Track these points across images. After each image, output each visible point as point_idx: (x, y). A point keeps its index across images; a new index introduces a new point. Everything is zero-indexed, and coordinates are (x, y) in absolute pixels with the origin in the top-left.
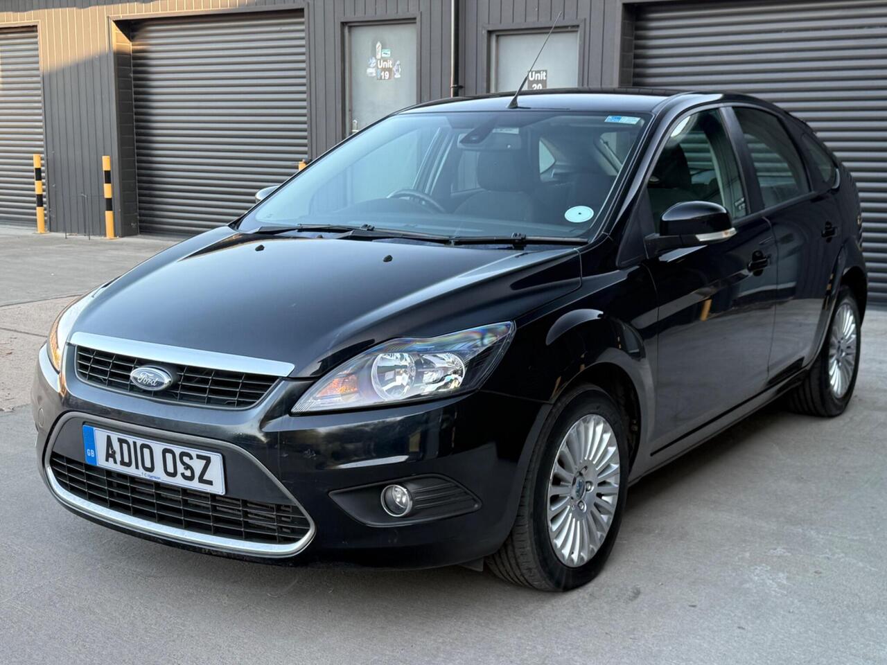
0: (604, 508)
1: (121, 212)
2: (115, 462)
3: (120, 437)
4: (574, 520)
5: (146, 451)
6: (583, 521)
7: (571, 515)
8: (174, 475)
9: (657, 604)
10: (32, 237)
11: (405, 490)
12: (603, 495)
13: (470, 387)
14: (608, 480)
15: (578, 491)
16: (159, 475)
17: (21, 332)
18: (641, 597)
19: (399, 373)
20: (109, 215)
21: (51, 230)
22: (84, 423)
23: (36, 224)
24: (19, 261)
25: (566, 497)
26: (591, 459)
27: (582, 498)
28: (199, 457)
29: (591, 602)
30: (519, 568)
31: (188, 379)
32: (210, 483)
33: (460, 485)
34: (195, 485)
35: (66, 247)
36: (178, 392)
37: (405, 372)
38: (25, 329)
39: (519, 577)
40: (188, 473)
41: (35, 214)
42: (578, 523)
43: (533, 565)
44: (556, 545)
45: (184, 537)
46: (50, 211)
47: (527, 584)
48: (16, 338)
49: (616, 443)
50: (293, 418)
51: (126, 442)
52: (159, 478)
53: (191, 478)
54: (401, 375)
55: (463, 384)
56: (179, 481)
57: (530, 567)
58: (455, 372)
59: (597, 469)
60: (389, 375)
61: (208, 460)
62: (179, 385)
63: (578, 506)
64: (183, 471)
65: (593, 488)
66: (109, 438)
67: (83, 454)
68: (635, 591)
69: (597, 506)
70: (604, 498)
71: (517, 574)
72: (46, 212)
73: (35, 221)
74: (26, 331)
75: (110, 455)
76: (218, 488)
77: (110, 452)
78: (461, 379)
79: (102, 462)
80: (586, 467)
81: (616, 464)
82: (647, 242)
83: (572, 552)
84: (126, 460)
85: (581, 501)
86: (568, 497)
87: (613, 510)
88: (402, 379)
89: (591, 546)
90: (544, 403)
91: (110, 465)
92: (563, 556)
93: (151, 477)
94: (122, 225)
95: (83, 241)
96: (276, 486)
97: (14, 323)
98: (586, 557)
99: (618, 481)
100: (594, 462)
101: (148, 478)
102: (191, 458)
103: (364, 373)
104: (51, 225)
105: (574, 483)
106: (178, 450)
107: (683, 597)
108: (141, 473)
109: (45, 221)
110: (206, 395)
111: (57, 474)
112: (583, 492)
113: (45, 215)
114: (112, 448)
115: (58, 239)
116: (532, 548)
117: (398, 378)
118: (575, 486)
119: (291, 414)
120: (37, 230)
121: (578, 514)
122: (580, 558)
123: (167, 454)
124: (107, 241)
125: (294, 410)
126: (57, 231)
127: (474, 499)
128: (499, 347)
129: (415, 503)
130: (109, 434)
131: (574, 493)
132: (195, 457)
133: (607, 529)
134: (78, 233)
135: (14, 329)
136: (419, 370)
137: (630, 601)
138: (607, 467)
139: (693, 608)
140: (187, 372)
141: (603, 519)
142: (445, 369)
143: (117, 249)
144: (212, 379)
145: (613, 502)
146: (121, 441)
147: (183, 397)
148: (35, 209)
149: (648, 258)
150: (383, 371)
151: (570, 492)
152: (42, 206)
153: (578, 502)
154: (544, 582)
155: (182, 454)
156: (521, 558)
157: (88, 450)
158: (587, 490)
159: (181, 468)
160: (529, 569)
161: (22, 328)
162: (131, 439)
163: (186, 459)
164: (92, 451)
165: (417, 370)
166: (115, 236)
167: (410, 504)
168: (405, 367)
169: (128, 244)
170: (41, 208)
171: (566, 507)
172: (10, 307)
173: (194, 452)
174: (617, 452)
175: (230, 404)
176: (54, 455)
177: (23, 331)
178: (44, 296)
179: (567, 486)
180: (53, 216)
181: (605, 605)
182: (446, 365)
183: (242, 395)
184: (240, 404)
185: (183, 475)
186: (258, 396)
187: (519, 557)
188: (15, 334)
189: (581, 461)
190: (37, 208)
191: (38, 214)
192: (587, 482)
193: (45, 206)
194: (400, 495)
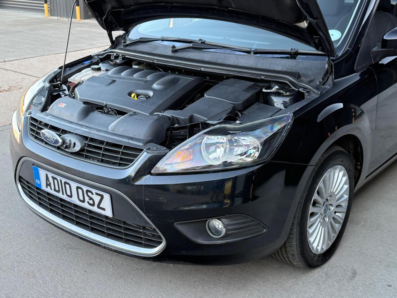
0: (337, 220)
1: (83, 7)
2: (51, 189)
3: (53, 176)
4: (321, 227)
5: (67, 186)
6: (326, 228)
7: (320, 224)
8: (83, 201)
9: (367, 283)
10: (42, 19)
11: (220, 222)
12: (337, 212)
13: (264, 159)
14: (341, 204)
15: (325, 210)
16: (75, 200)
17: (28, 75)
18: (357, 276)
19: (219, 147)
20: (77, 8)
21: (51, 15)
22: (33, 164)
23: (44, 12)
24: (34, 33)
25: (318, 213)
26: (334, 191)
27: (326, 215)
28: (97, 194)
29: (326, 280)
30: (287, 254)
31: (89, 146)
32: (104, 209)
33: (255, 219)
34: (95, 209)
35: (58, 25)
36: (84, 154)
37: (222, 146)
38: (30, 73)
39: (285, 258)
40: (91, 202)
41: (43, 7)
42: (323, 228)
43: (295, 253)
44: (310, 241)
45: (90, 237)
46: (51, 6)
47: (290, 263)
48: (25, 79)
49: (348, 183)
50: (152, 177)
51: (56, 179)
52: (75, 202)
53: (93, 205)
54: (220, 148)
55: (260, 156)
56: (86, 205)
57: (294, 254)
58: (254, 148)
59: (337, 197)
60: (212, 148)
61: (102, 197)
62: (84, 149)
63: (324, 218)
64: (88, 200)
65: (333, 208)
66: (47, 175)
67: (34, 181)
68: (353, 272)
69: (334, 218)
70: (337, 214)
71: (284, 256)
72: (49, 6)
73: (44, 10)
74: (31, 75)
75: (48, 185)
76: (108, 213)
77: (48, 183)
78: (257, 154)
79: (44, 187)
80: (331, 196)
81: (346, 195)
82: (373, 52)
83: (318, 246)
84: (57, 189)
85: (325, 216)
86: (320, 214)
87: (342, 222)
88: (220, 152)
89: (328, 242)
90: (308, 165)
91: (48, 190)
92: (313, 248)
93: (71, 200)
94: (84, 14)
95: (65, 21)
96: (142, 216)
97: (25, 70)
98: (325, 248)
99: (347, 205)
100: (336, 193)
101: (69, 201)
102: (92, 194)
103: (197, 147)
104: (52, 13)
105: (323, 205)
106: (85, 188)
107: (383, 277)
108: (65, 197)
109: (49, 11)
110: (100, 158)
111: (23, 187)
112: (327, 210)
113: (48, 8)
114: (49, 181)
115: (54, 20)
116: (296, 243)
117: (218, 150)
118: (323, 207)
119: (151, 174)
120: (45, 15)
121: (323, 224)
122: (322, 249)
123: (79, 190)
124: (77, 22)
125: (152, 172)
126: (54, 16)
127: (263, 227)
128: (282, 132)
129: (227, 230)
130: (47, 173)
131: (322, 211)
132: (94, 194)
133: (338, 232)
134: (64, 17)
135: (25, 73)
136: (231, 148)
137: (350, 280)
138: (342, 196)
139: (389, 287)
140: (90, 141)
141: (336, 226)
142: (248, 146)
143: (81, 27)
144: (104, 148)
145: (342, 216)
146: (54, 178)
147: (87, 157)
148: (43, 4)
149: (373, 63)
150: (208, 146)
151: (320, 211)
152: (47, 3)
153: (323, 216)
154: (300, 263)
155: (88, 191)
156: (289, 248)
157: (36, 180)
158: (329, 209)
159: (87, 199)
160: (293, 255)
161: (29, 72)
162: (59, 178)
163: (90, 194)
164: (38, 180)
165: (230, 147)
166: (81, 19)
167: (224, 231)
168: (222, 143)
169: (87, 23)
170: (46, 4)
171: (318, 219)
172: (25, 60)
173: (94, 191)
174: (349, 188)
175: (114, 164)
176: (20, 177)
177: (29, 74)
178: (42, 54)
179: (320, 207)
180: (52, 8)
181: (335, 283)
182: (248, 143)
183: (121, 159)
184: (120, 164)
185: (88, 202)
186: (131, 161)
187: (287, 247)
188: (25, 76)
189: (329, 193)
190: (45, 4)
191: (45, 7)
192: (330, 205)
193: (48, 3)
194: (217, 224)
